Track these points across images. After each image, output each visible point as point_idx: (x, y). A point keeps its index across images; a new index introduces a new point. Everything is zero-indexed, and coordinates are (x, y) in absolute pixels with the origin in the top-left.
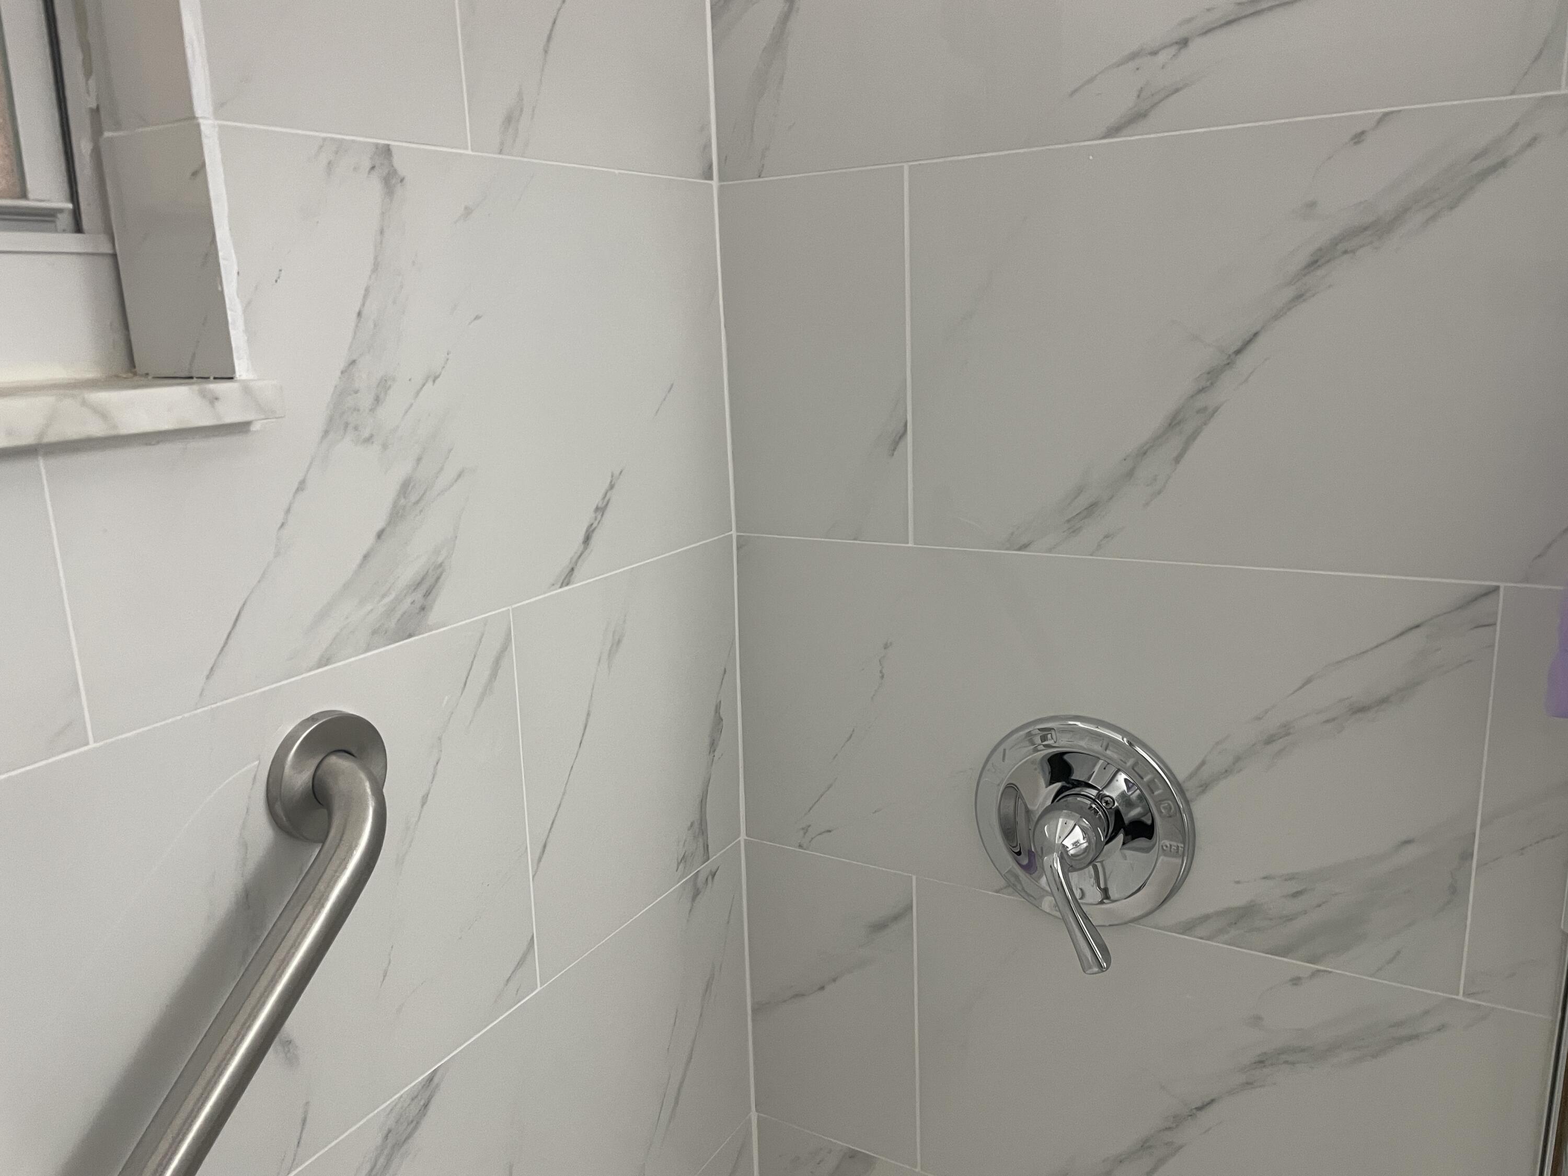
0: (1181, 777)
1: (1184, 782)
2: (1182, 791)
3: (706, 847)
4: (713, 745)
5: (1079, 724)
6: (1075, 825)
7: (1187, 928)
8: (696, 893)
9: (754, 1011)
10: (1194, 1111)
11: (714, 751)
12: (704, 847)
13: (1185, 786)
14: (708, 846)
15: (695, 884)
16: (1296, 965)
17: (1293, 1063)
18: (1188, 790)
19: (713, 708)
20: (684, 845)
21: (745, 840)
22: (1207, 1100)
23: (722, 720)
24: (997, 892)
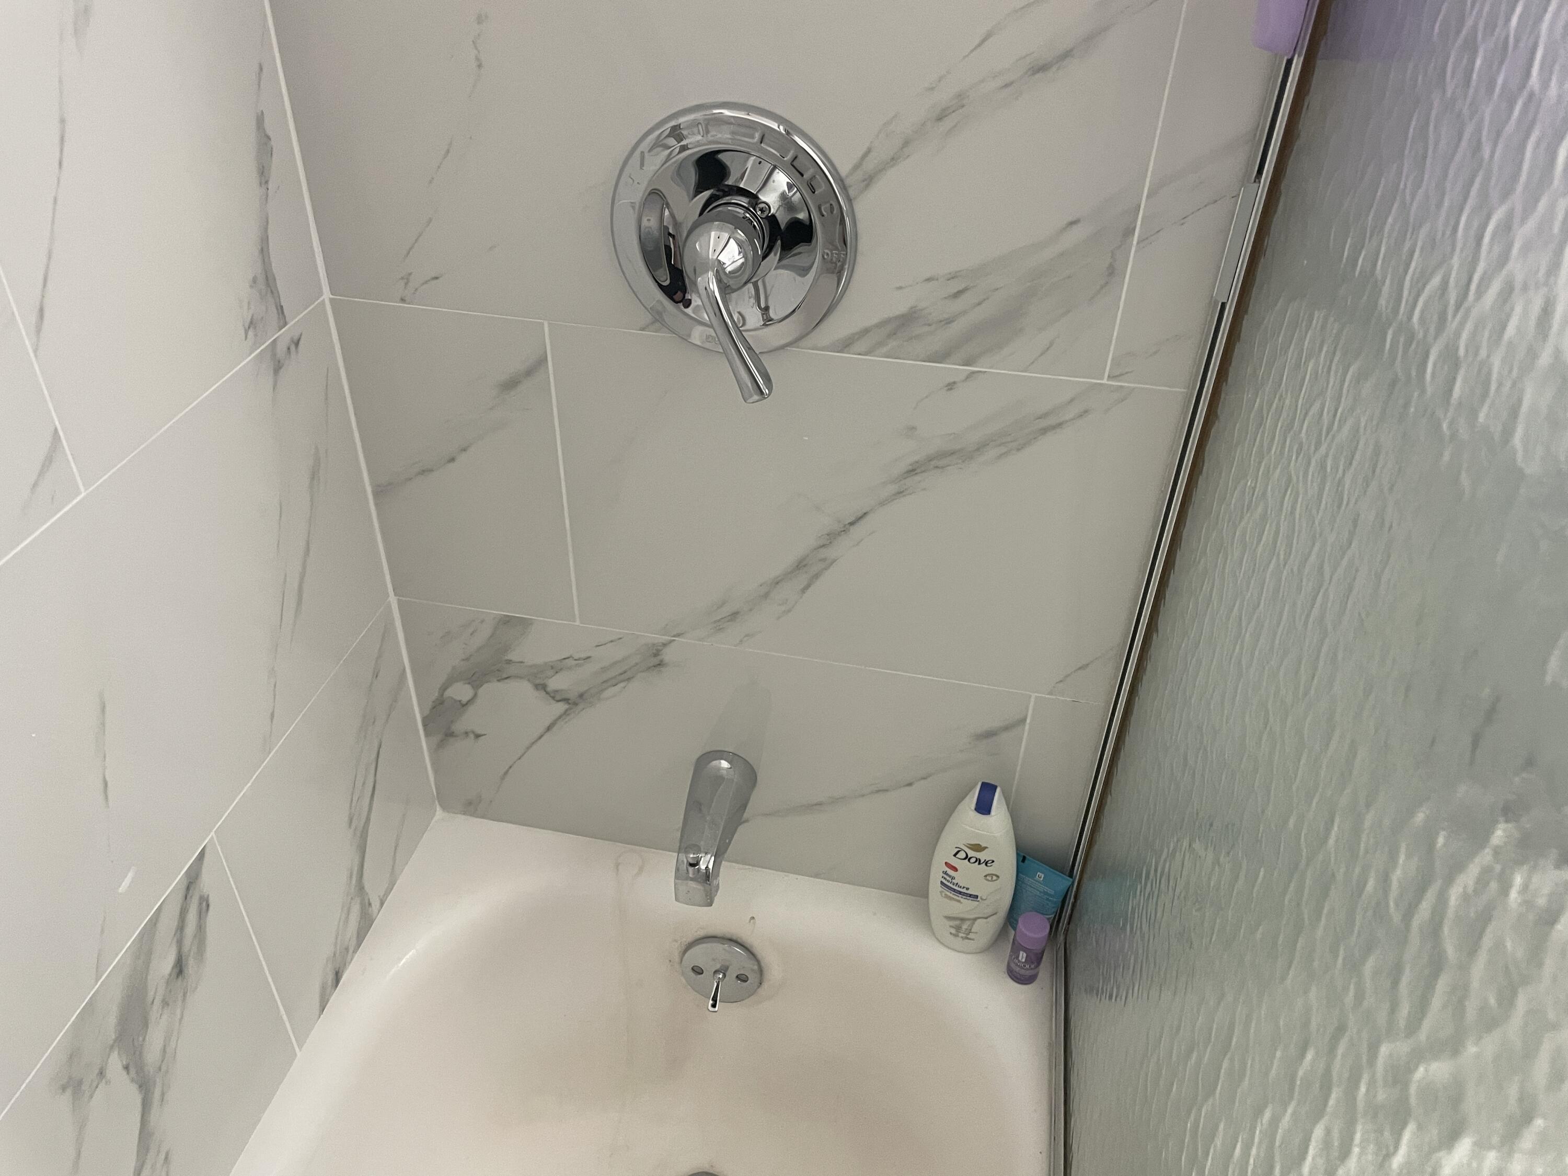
0: (844, 170)
1: (847, 176)
2: (844, 188)
3: (280, 309)
4: (263, 174)
5: (727, 112)
6: (730, 238)
7: (845, 345)
8: (278, 368)
9: (377, 494)
10: (847, 526)
11: (267, 182)
12: (277, 309)
13: (848, 182)
14: (282, 307)
15: (274, 355)
16: (953, 369)
17: (942, 467)
18: (850, 186)
19: (254, 123)
20: (249, 308)
21: (331, 300)
22: (860, 514)
23: (270, 139)
24: (643, 329)
